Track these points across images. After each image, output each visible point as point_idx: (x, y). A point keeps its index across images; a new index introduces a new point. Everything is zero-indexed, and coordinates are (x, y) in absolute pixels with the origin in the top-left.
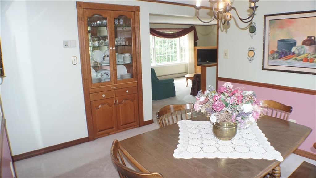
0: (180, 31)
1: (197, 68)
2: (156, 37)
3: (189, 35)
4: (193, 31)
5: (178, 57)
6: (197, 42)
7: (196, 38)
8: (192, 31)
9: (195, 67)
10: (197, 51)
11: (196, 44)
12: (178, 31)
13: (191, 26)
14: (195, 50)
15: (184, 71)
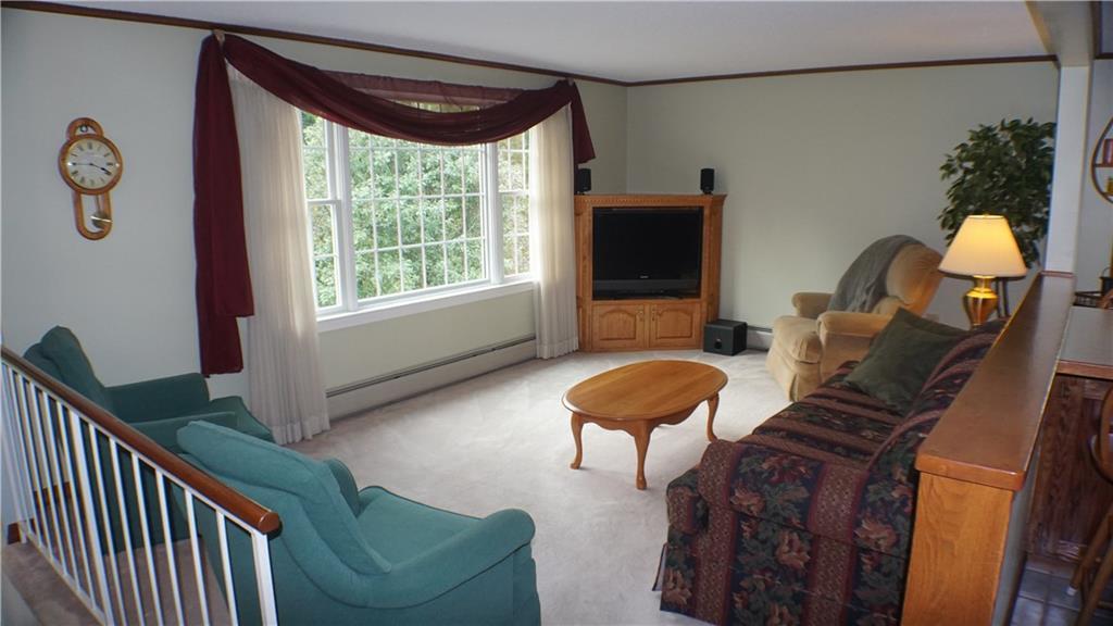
0: (498, 102)
1: (589, 312)
2: (352, 132)
3: (546, 128)
4: (565, 112)
5: (488, 256)
6: (587, 172)
7: (582, 148)
8: (560, 107)
9: (578, 307)
10: (588, 217)
11: (581, 182)
12: (488, 103)
13: (557, 79)
14: (577, 214)
15: (524, 332)
